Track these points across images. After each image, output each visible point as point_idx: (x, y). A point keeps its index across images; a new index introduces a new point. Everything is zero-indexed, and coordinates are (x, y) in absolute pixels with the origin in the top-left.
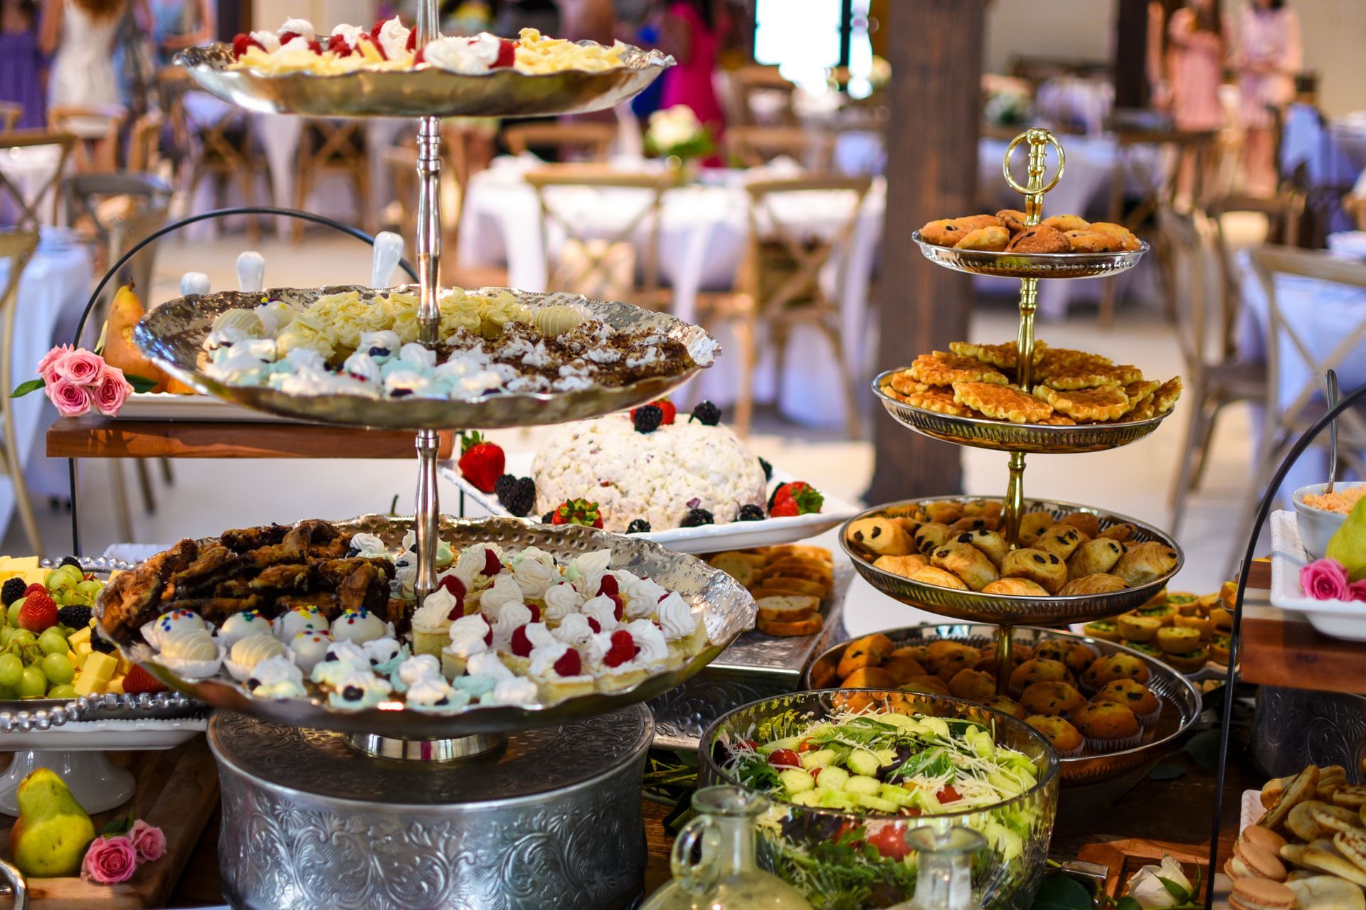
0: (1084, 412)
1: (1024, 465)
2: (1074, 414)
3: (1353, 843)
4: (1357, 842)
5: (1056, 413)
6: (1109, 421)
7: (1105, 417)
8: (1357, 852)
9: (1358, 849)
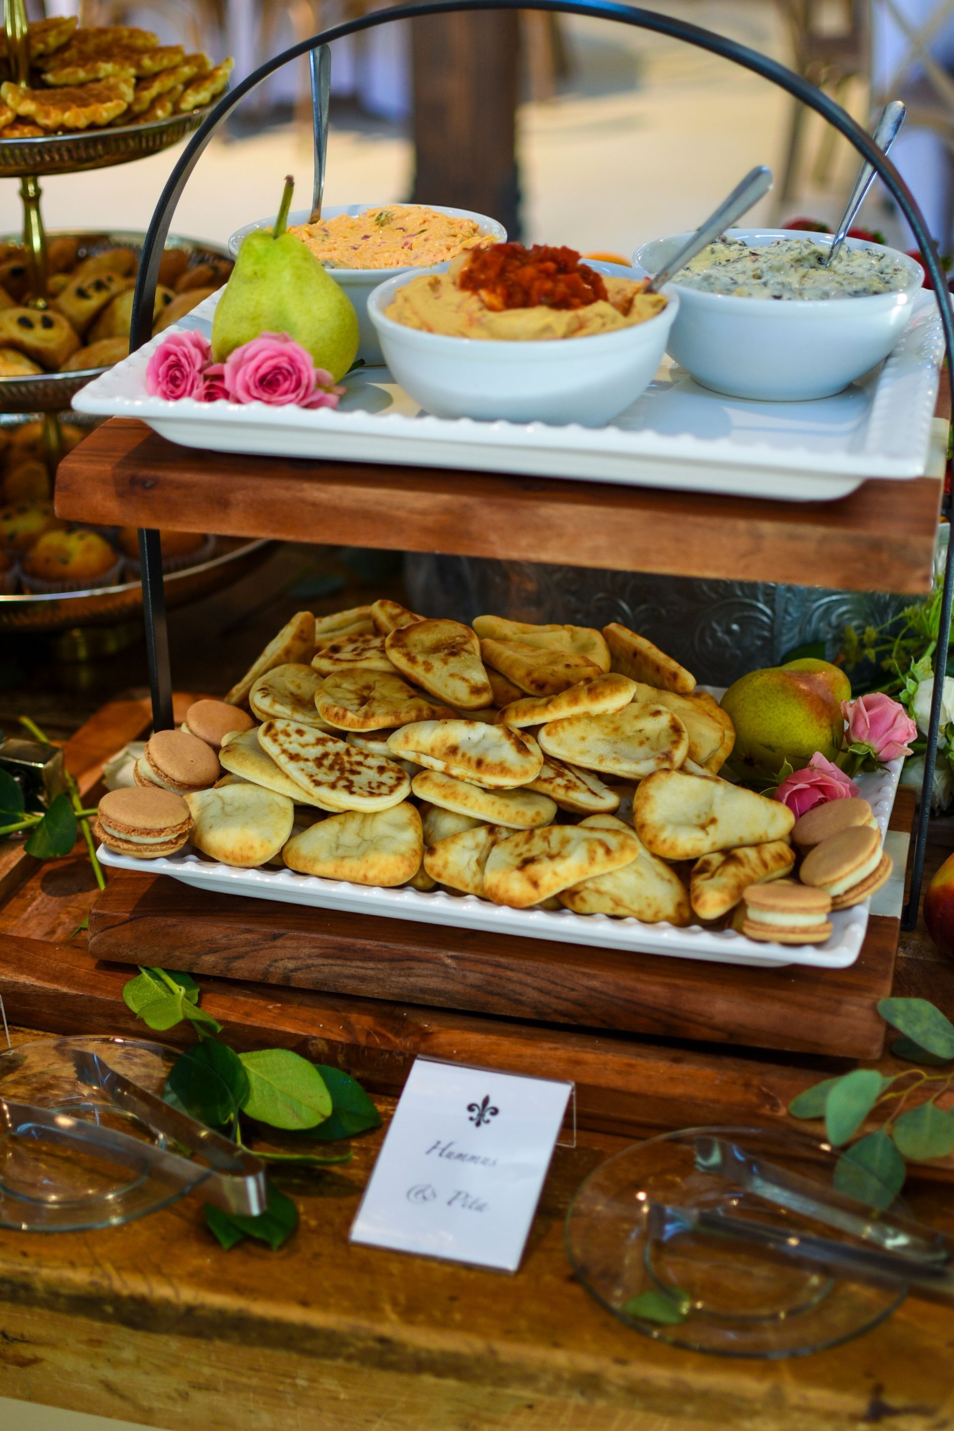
0: (54, 117)
1: (38, 192)
2: (42, 121)
3: (282, 738)
4: (288, 735)
5: (21, 120)
6: (92, 126)
7: (82, 122)
8: (284, 751)
9: (286, 746)
